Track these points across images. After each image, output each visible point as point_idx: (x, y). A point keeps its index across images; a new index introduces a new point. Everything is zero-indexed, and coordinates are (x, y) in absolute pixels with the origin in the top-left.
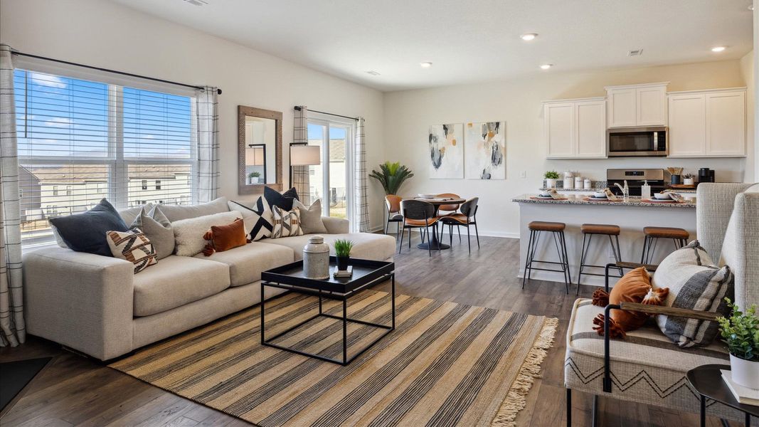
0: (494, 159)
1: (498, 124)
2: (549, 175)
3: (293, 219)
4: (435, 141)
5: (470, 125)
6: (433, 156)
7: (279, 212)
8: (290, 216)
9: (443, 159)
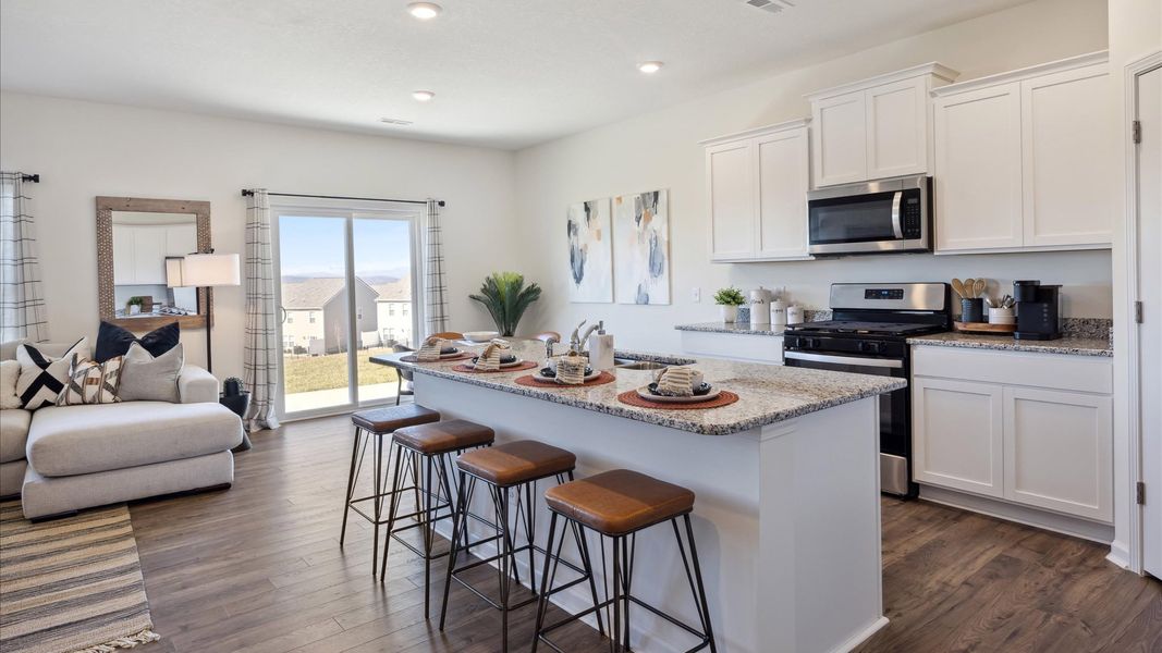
0: (652, 265)
1: (656, 194)
3: (90, 376)
4: (575, 234)
5: (619, 199)
6: (572, 261)
7: (75, 365)
8: (86, 372)
9: (585, 267)
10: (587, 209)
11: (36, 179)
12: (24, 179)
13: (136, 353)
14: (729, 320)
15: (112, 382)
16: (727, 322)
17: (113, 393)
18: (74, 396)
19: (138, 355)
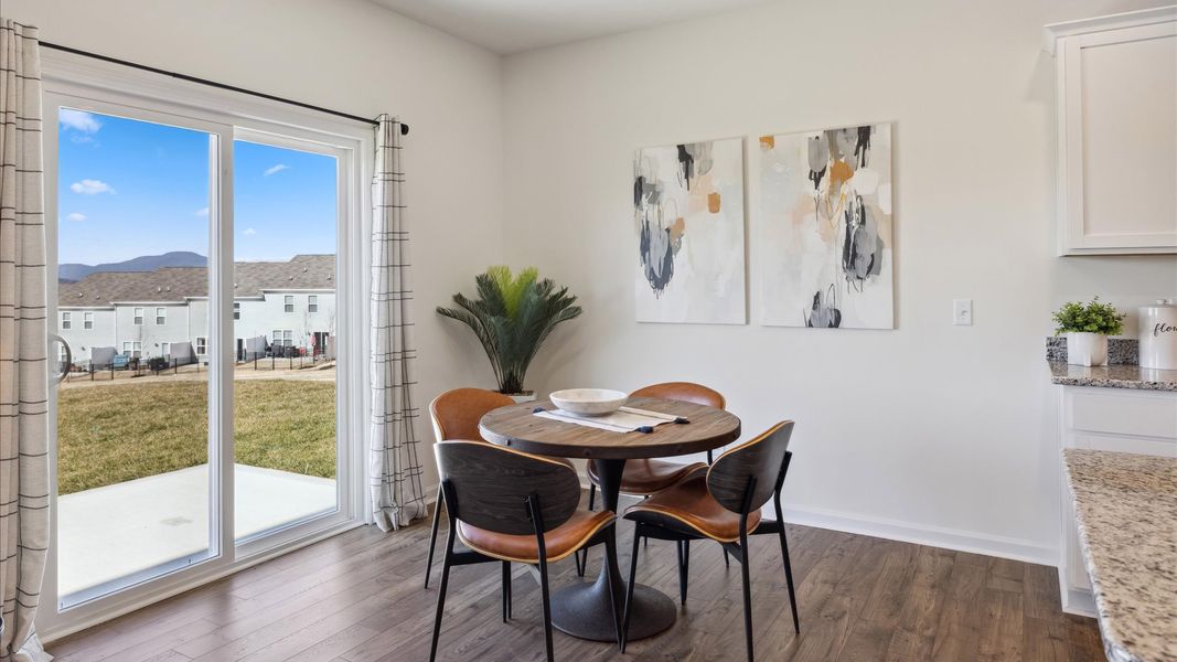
0: (851, 255)
1: (864, 134)
2: (1076, 320)
4: (654, 200)
5: (768, 141)
6: (645, 247)
9: (677, 260)
10: (685, 156)
14: (1096, 362)
16: (1093, 366)
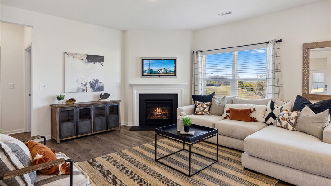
3: (284, 117)
7: (281, 111)
8: (283, 115)
11: (280, 41)
12: (277, 42)
13: (306, 110)
15: (293, 121)
17: (292, 126)
18: (278, 124)
19: (307, 112)
